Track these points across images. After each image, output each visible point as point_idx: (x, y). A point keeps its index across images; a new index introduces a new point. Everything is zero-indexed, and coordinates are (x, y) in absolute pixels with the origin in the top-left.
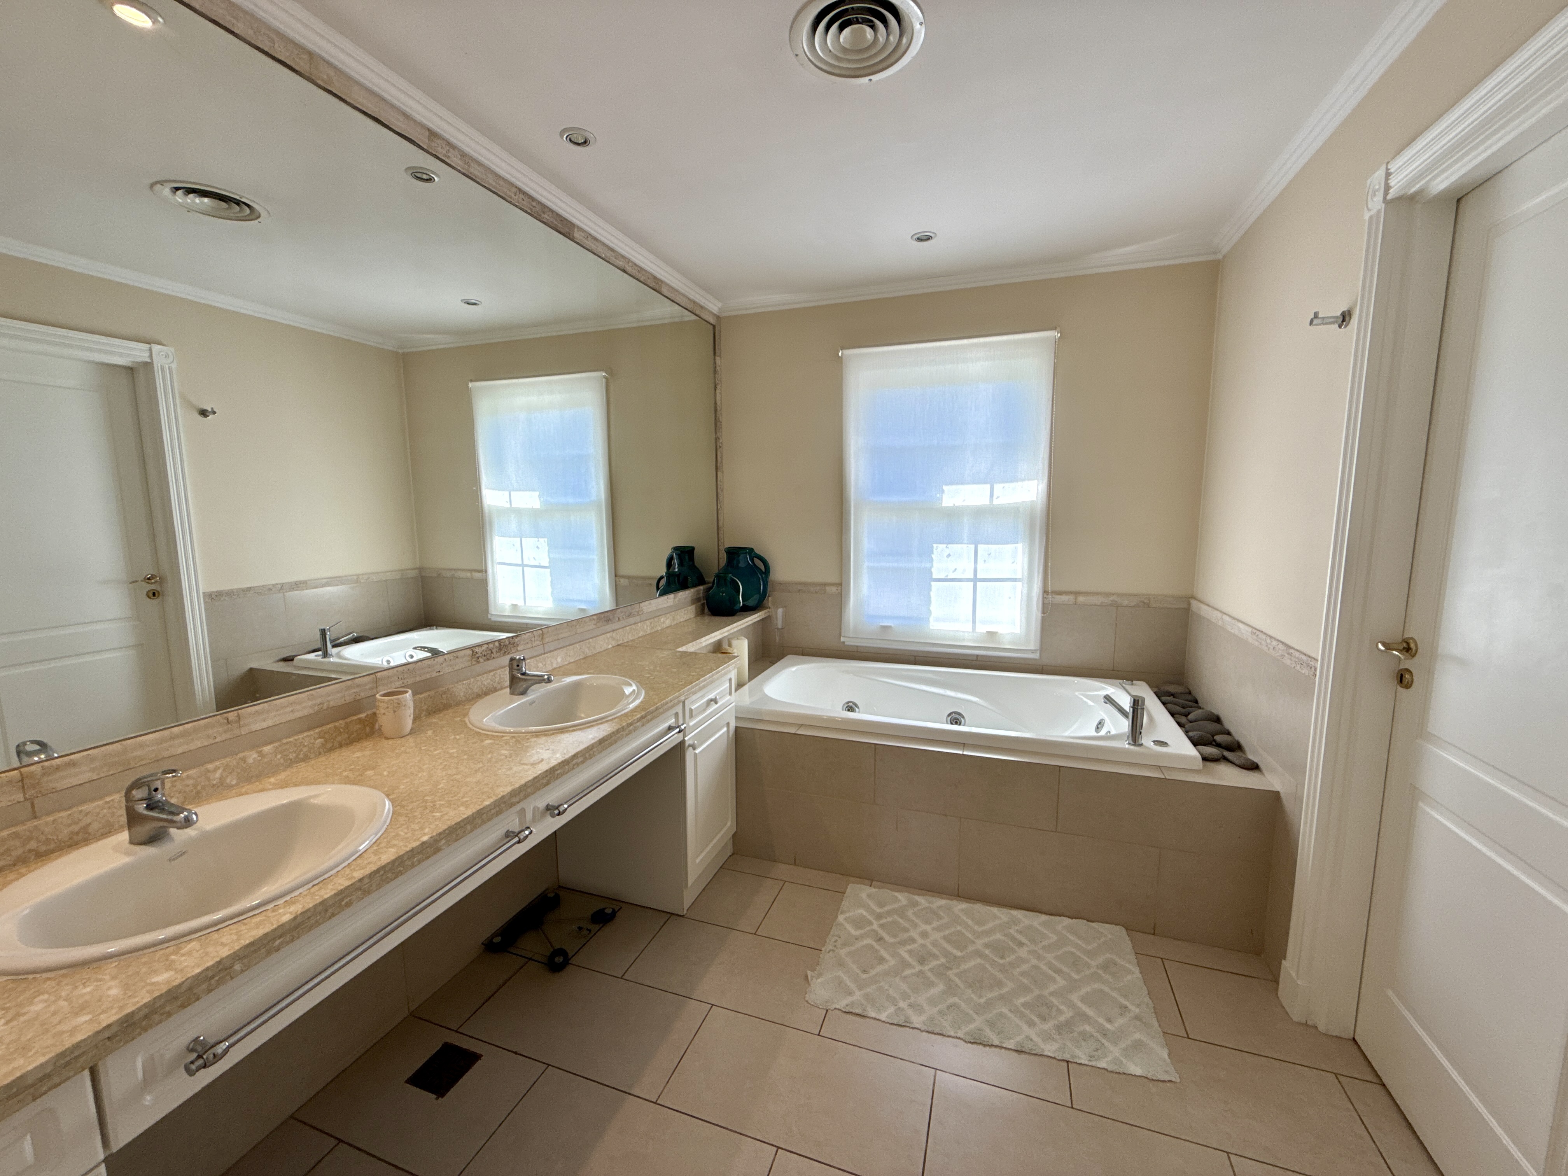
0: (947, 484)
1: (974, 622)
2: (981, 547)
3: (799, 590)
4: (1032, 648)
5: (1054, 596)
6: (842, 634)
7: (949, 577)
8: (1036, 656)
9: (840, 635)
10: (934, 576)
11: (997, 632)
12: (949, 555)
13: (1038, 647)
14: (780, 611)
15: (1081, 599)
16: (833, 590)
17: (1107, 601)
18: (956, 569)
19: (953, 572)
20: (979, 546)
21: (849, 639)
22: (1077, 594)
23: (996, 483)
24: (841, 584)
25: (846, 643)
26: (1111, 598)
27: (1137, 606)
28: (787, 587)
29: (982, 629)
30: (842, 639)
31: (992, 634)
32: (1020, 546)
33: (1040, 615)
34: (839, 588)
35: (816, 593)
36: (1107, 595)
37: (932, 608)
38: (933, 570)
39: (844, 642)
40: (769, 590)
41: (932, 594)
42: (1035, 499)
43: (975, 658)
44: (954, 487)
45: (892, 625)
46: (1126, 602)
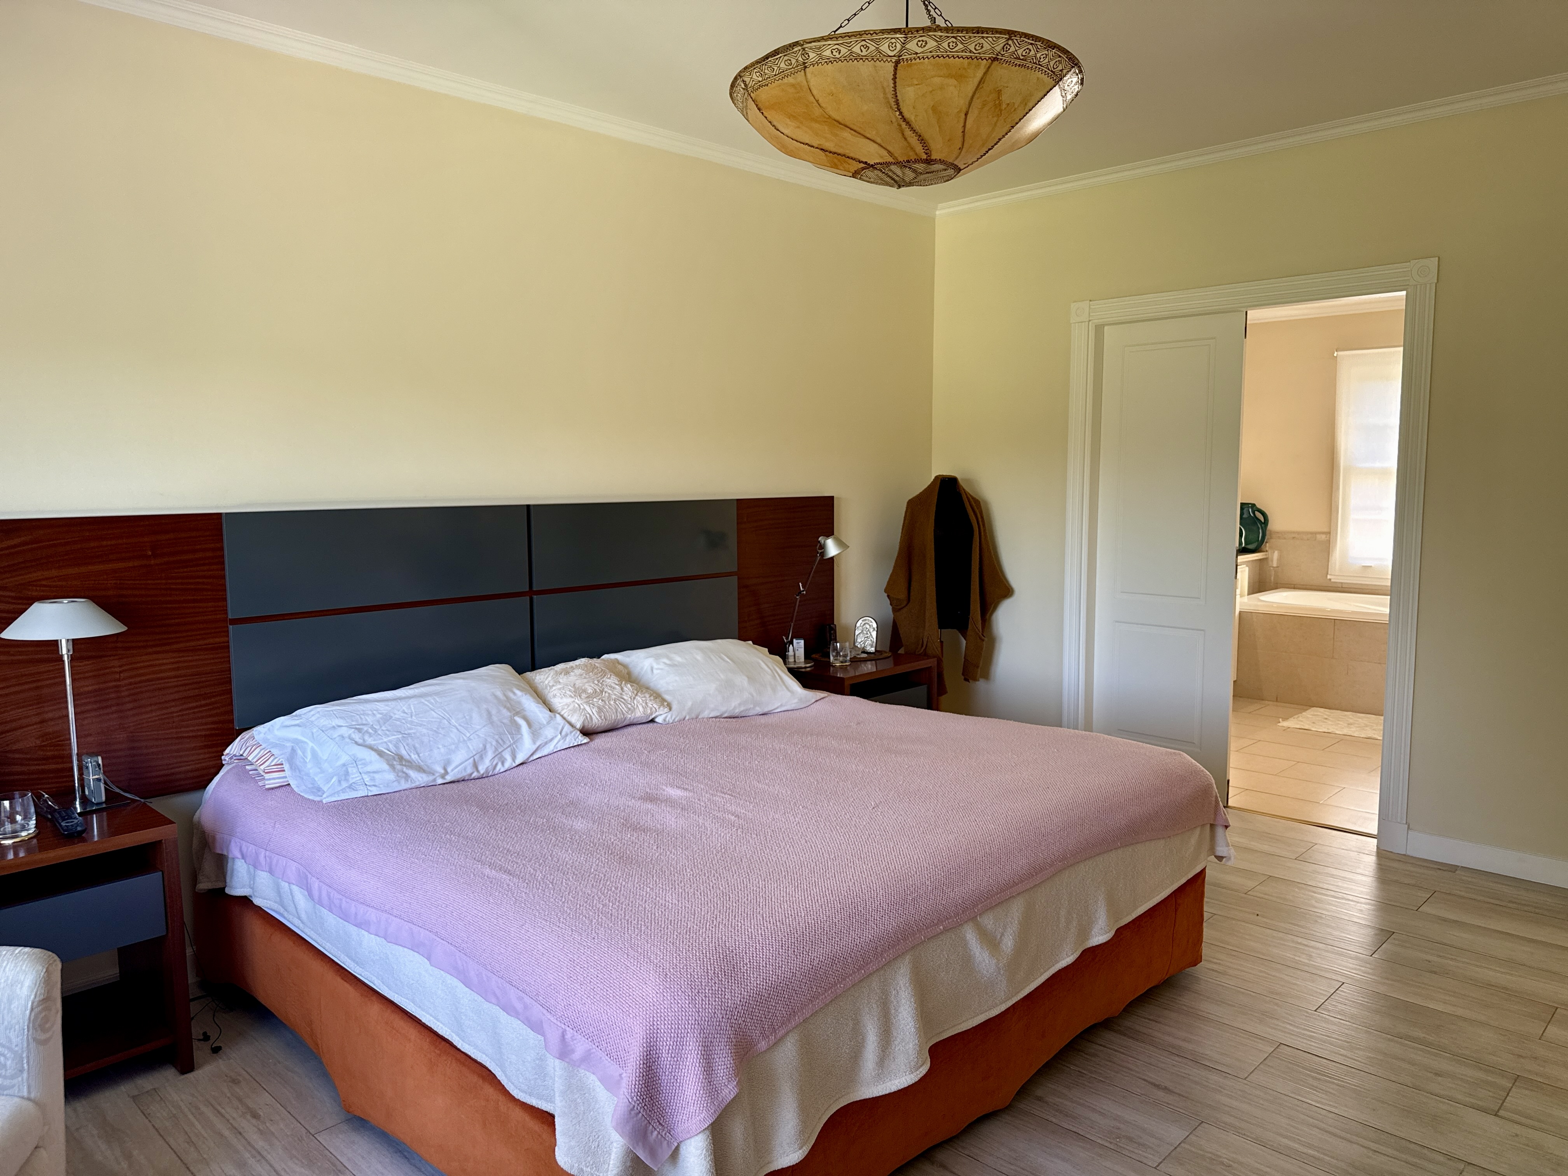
3: (1293, 538)
6: (1329, 573)
9: (1327, 574)
14: (1276, 555)
16: (1323, 537)
21: (1335, 575)
24: (1330, 533)
25: (1332, 580)
28: (1282, 535)
30: (1329, 577)
34: (1328, 536)
35: (1308, 540)
39: (1330, 579)
40: (1266, 538)
45: (1372, 565)
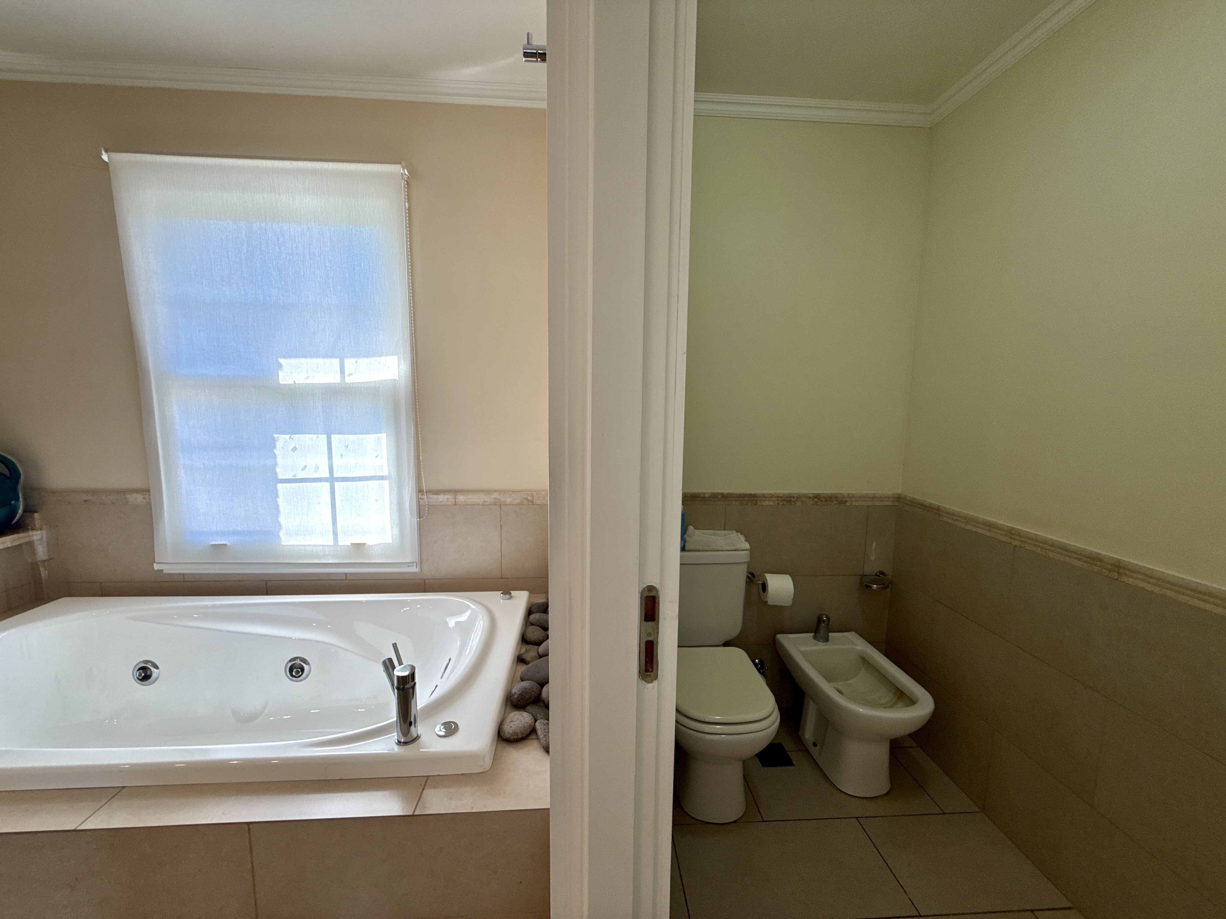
0: (284, 357)
1: (335, 533)
2: (335, 438)
3: (86, 501)
4: (408, 560)
5: (430, 496)
6: (156, 560)
7: (298, 477)
8: (415, 569)
9: (153, 561)
10: (280, 477)
11: (365, 543)
12: (295, 449)
13: (416, 559)
15: (461, 498)
16: (138, 498)
17: (489, 499)
18: (305, 467)
19: (303, 470)
20: (332, 436)
21: (168, 566)
22: (455, 492)
23: (347, 357)
24: (149, 491)
25: (165, 572)
26: (494, 496)
27: (520, 504)
28: (63, 497)
29: (345, 541)
31: (359, 547)
32: (384, 435)
33: (415, 520)
34: (146, 496)
35: (113, 503)
36: (488, 492)
37: (281, 519)
38: (278, 470)
39: (159, 571)
41: (280, 501)
42: (397, 378)
43: (344, 578)
44: (293, 361)
45: (228, 544)
46: (509, 500)
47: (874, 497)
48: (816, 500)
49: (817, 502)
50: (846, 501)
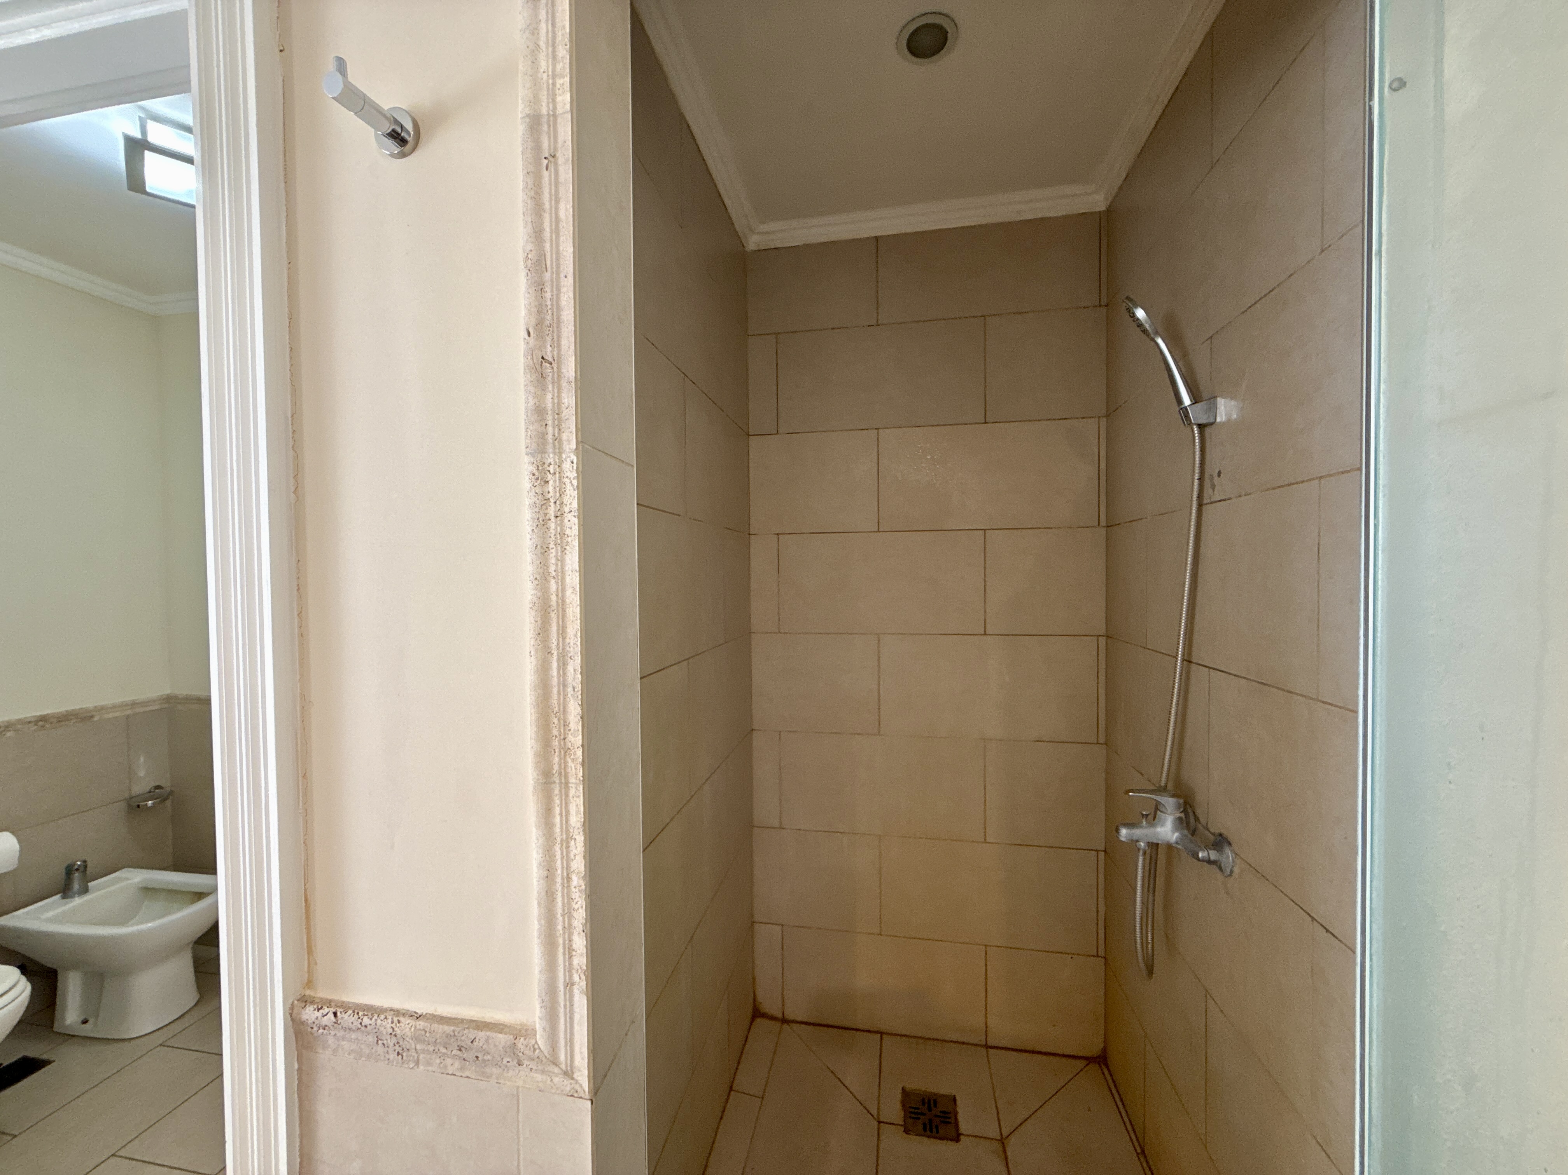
47: (134, 704)
48: (40, 723)
49: (43, 726)
50: (92, 717)
